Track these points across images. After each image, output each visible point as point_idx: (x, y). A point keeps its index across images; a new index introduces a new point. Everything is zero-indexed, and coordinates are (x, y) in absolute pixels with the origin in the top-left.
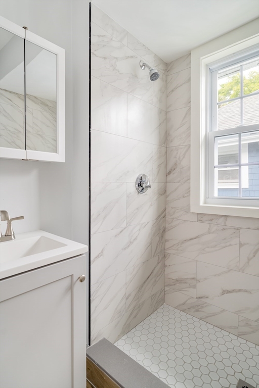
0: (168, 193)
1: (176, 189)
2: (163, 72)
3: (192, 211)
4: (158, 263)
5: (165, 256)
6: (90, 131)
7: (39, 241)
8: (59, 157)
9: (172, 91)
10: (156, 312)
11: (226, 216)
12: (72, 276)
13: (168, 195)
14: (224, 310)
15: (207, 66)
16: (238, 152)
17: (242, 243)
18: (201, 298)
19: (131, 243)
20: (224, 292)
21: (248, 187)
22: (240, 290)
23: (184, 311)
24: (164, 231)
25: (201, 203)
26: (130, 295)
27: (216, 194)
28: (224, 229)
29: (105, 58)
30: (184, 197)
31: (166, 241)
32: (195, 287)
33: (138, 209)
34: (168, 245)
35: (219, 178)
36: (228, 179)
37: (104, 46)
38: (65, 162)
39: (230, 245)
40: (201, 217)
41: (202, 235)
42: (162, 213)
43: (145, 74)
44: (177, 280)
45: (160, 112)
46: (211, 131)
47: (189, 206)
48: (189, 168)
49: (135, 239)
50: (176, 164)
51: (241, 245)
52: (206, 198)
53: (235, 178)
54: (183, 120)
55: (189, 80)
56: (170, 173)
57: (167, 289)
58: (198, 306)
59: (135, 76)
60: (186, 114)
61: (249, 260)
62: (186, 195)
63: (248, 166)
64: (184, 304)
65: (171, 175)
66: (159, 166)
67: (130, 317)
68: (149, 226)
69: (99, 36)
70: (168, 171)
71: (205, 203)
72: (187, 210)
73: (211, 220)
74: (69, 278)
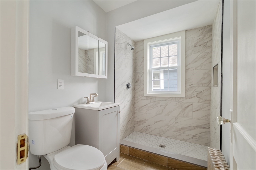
0: (135, 90)
1: (138, 88)
2: (134, 45)
3: (144, 96)
4: (132, 116)
5: (134, 113)
6: (115, 68)
7: (102, 103)
8: (106, 77)
9: (137, 52)
10: (132, 134)
11: (156, 97)
12: (117, 111)
13: (136, 90)
14: (155, 129)
15: (149, 45)
16: (159, 72)
17: (161, 105)
18: (148, 126)
19: (125, 107)
20: (156, 122)
21: (163, 88)
22: (160, 121)
23: (141, 132)
24: (134, 104)
25: (148, 93)
26: (124, 125)
27: (152, 90)
28: (155, 101)
29: (119, 44)
30: (142, 91)
31: (135, 107)
32: (145, 123)
33: (127, 95)
34: (135, 109)
35: (154, 84)
36: (155, 85)
37: (118, 40)
38: (107, 78)
39: (157, 106)
40: (148, 98)
41: (148, 104)
42: (134, 97)
43: (129, 47)
44: (139, 122)
45: (133, 60)
46: (151, 68)
47: (143, 94)
48: (144, 81)
49: (126, 106)
50: (138, 79)
51: (160, 106)
52: (149, 91)
53: (158, 84)
54: (141, 63)
55: (144, 49)
56: (136, 82)
57: (135, 125)
58: (146, 129)
59: (126, 48)
60: (142, 61)
61: (163, 110)
62: (142, 90)
63: (163, 81)
64: (142, 129)
65: (137, 83)
66: (133, 80)
67: (124, 133)
68: (130, 101)
69: (117, 37)
70: (135, 82)
71: (149, 93)
72: (143, 95)
73: (151, 99)
74: (117, 112)
